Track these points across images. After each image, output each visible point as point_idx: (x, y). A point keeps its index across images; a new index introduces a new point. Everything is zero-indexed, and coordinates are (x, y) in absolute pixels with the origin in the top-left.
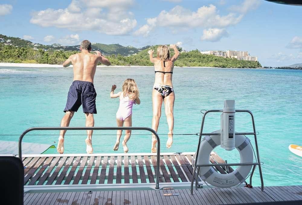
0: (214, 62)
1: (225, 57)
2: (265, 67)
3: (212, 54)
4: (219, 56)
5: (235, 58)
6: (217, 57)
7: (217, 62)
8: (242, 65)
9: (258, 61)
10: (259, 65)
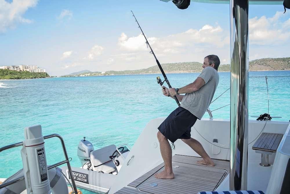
0: (10, 75)
1: (18, 70)
2: (52, 77)
3: (7, 68)
4: (13, 70)
5: (28, 71)
6: (12, 70)
7: (12, 75)
8: (34, 76)
9: (46, 72)
10: (47, 75)
